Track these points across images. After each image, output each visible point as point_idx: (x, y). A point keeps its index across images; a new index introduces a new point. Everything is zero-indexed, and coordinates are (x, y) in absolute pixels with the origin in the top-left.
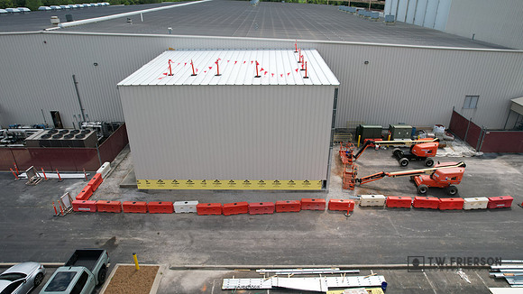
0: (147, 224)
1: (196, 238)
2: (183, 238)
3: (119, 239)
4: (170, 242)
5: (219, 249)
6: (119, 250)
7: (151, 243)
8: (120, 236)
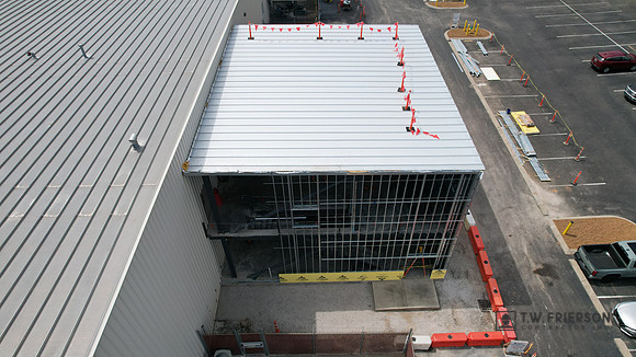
0: (500, 250)
1: (504, 206)
2: (508, 215)
3: (534, 267)
4: (518, 223)
5: (510, 189)
6: (549, 260)
7: (526, 238)
8: (529, 268)
